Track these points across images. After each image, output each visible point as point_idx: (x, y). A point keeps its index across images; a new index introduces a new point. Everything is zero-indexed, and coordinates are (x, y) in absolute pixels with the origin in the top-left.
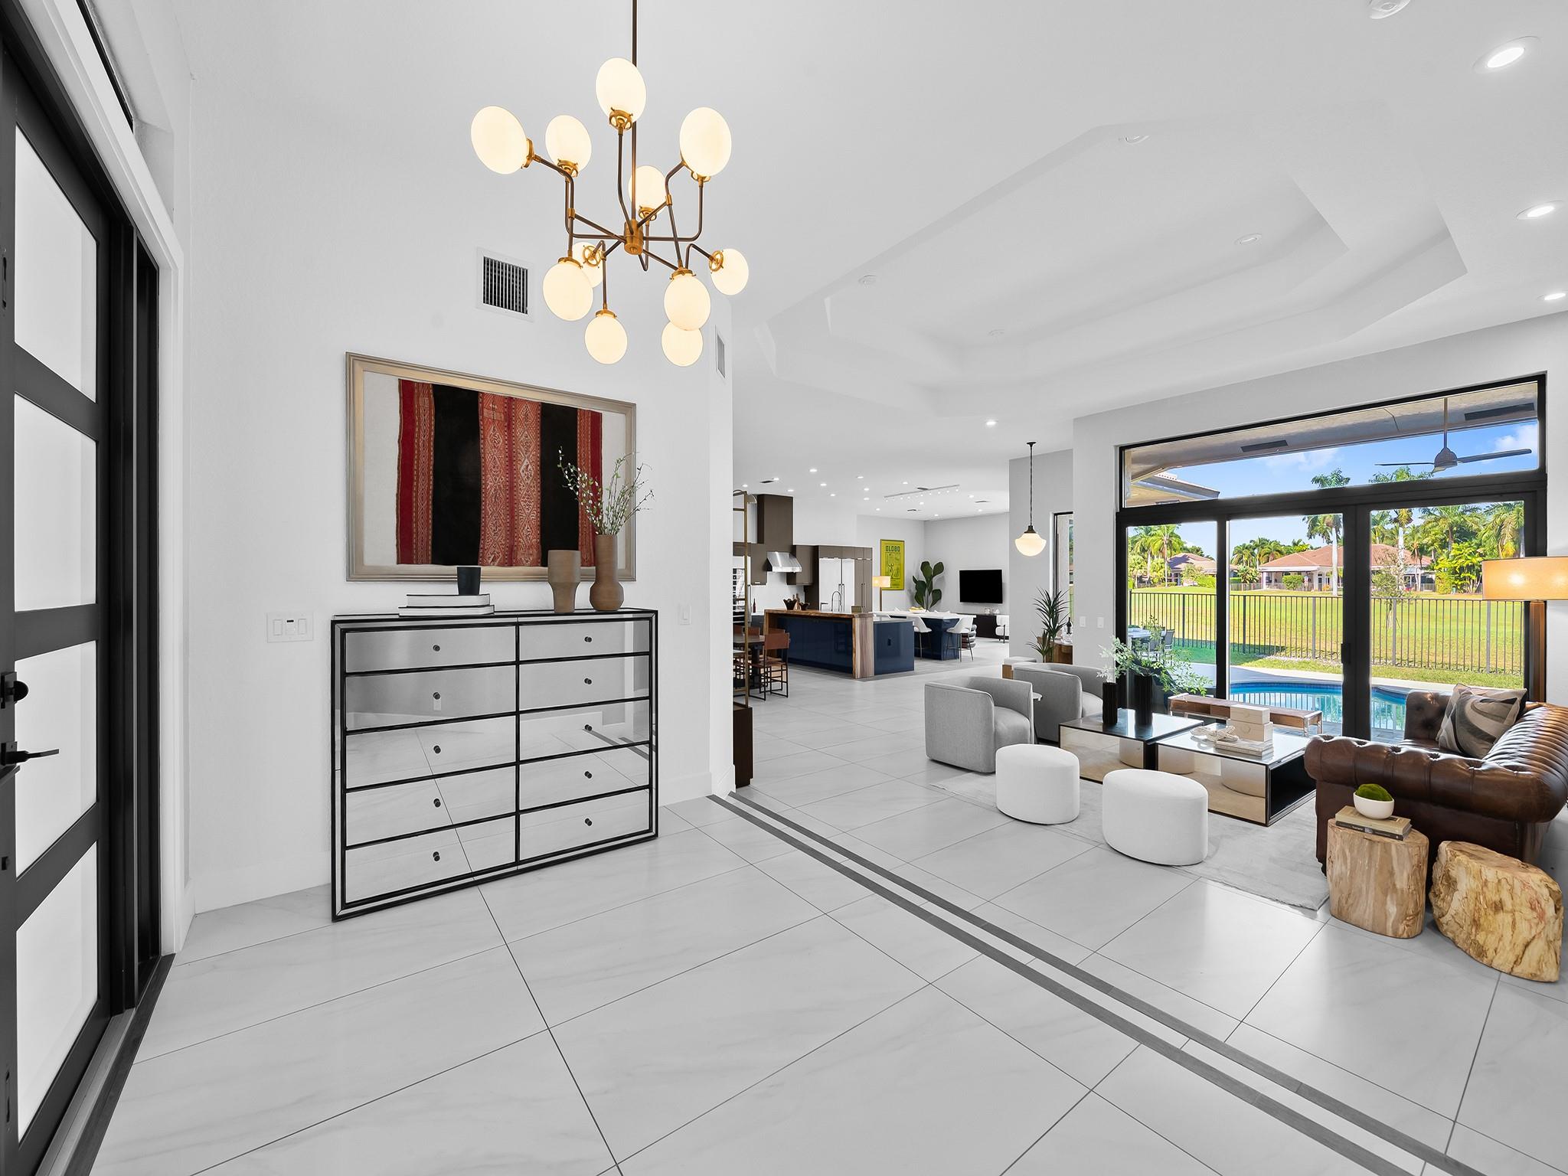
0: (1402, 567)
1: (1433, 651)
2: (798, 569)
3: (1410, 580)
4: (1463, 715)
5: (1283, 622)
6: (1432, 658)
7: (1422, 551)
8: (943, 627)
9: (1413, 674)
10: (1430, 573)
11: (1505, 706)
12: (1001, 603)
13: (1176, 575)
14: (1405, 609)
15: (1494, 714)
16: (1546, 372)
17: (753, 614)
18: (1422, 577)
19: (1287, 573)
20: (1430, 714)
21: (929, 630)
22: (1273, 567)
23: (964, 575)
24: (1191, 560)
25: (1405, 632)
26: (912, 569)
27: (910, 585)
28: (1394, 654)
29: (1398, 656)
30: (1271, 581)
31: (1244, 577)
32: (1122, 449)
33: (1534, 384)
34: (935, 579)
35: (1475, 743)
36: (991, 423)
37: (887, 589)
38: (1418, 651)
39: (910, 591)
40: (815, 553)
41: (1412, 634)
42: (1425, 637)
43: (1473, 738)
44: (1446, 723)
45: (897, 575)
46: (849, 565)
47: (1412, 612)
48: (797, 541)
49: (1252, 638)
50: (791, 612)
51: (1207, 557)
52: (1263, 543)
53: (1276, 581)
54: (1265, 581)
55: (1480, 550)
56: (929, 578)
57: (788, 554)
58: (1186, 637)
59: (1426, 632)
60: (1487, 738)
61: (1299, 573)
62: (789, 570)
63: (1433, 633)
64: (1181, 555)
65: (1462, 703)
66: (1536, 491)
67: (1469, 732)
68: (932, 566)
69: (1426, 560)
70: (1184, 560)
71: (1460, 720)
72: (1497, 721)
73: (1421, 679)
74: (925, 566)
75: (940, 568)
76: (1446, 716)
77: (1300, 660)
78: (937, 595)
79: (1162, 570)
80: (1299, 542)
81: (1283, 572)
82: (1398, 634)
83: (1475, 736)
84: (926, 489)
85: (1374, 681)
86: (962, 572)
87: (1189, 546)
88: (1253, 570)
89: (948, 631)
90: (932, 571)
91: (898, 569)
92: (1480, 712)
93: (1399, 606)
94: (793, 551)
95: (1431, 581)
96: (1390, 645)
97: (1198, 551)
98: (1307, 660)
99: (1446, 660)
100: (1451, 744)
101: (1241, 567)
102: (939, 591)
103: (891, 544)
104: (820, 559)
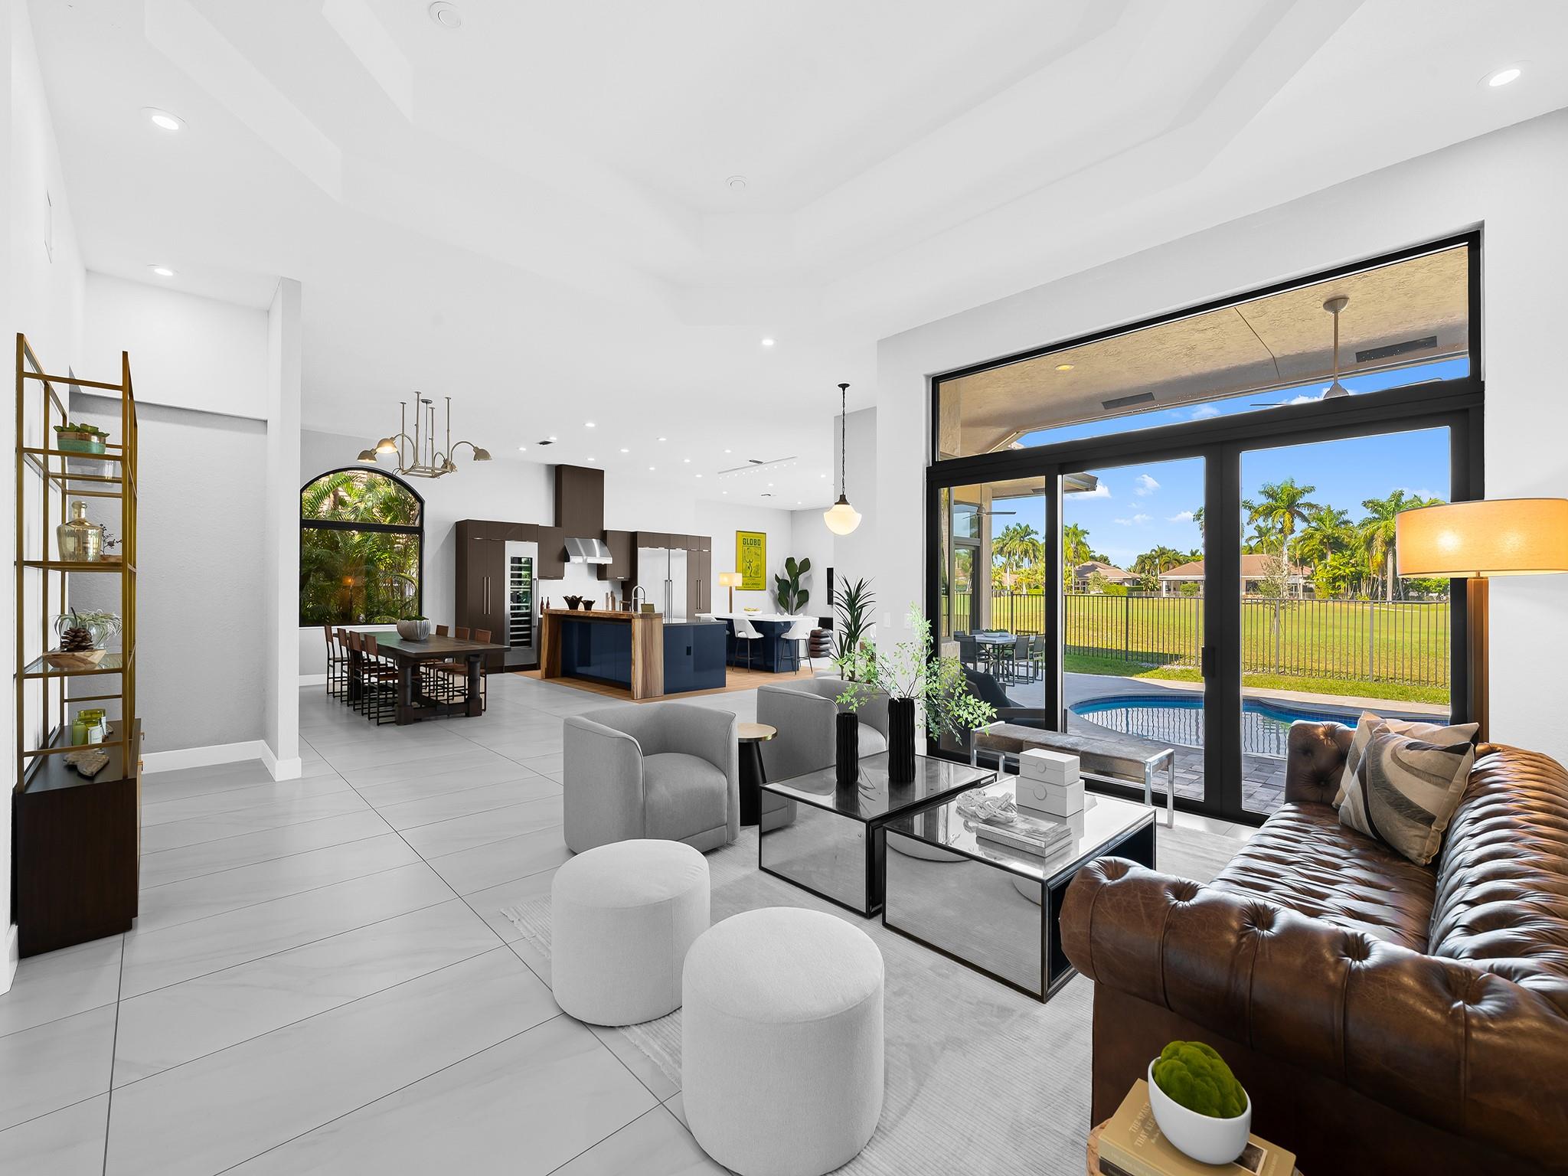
0: (1285, 572)
1: (1316, 657)
2: (609, 561)
3: (1294, 588)
4: (1378, 772)
5: (1172, 627)
6: (1315, 665)
7: (1303, 561)
8: (777, 632)
9: (1297, 683)
10: (1310, 583)
11: (1450, 759)
13: (1084, 583)
14: (1288, 616)
15: (1433, 771)
16: (1482, 224)
17: (539, 616)
18: (1303, 586)
19: (1185, 582)
20: (1322, 760)
21: (759, 636)
22: (1172, 576)
24: (1099, 569)
25: (1288, 637)
26: (775, 567)
27: (773, 585)
28: (1278, 660)
29: (1281, 663)
30: (1170, 590)
31: (1146, 585)
32: (936, 381)
33: (1463, 249)
34: (801, 578)
35: (1400, 825)
36: (768, 342)
37: (737, 589)
38: (1302, 657)
39: (773, 591)
40: (634, 540)
41: (1295, 640)
42: (1309, 642)
43: (1396, 816)
44: (1349, 782)
45: (756, 573)
46: (679, 559)
47: (1295, 618)
48: (609, 525)
49: (1135, 645)
50: (574, 613)
51: (1114, 566)
52: (1163, 552)
53: (1175, 589)
54: (1164, 589)
55: (1352, 561)
56: (795, 577)
57: (595, 541)
58: (1068, 643)
59: (1308, 638)
60: (1420, 816)
61: (1196, 582)
62: (600, 561)
63: (1316, 639)
64: (1089, 563)
65: (1376, 750)
66: (1467, 410)
67: (1390, 804)
68: (798, 562)
69: (1307, 571)
70: (1093, 568)
71: (1372, 779)
72: (1436, 784)
73: (1305, 689)
74: (790, 562)
75: (806, 565)
76: (1347, 768)
77: (1184, 668)
78: (804, 597)
79: (1070, 578)
80: (1196, 552)
81: (1181, 581)
82: (1281, 640)
83: (1400, 812)
84: (761, 463)
85: (1245, 691)
87: (1097, 555)
88: (1154, 578)
89: (783, 637)
90: (797, 568)
91: (758, 566)
92: (1408, 768)
93: (1282, 612)
94: (604, 537)
95: (1311, 590)
96: (1274, 651)
97: (1105, 560)
98: (1190, 668)
99: (1330, 667)
100: (1359, 821)
101: (1143, 575)
102: (806, 591)
103: (749, 537)
104: (640, 549)
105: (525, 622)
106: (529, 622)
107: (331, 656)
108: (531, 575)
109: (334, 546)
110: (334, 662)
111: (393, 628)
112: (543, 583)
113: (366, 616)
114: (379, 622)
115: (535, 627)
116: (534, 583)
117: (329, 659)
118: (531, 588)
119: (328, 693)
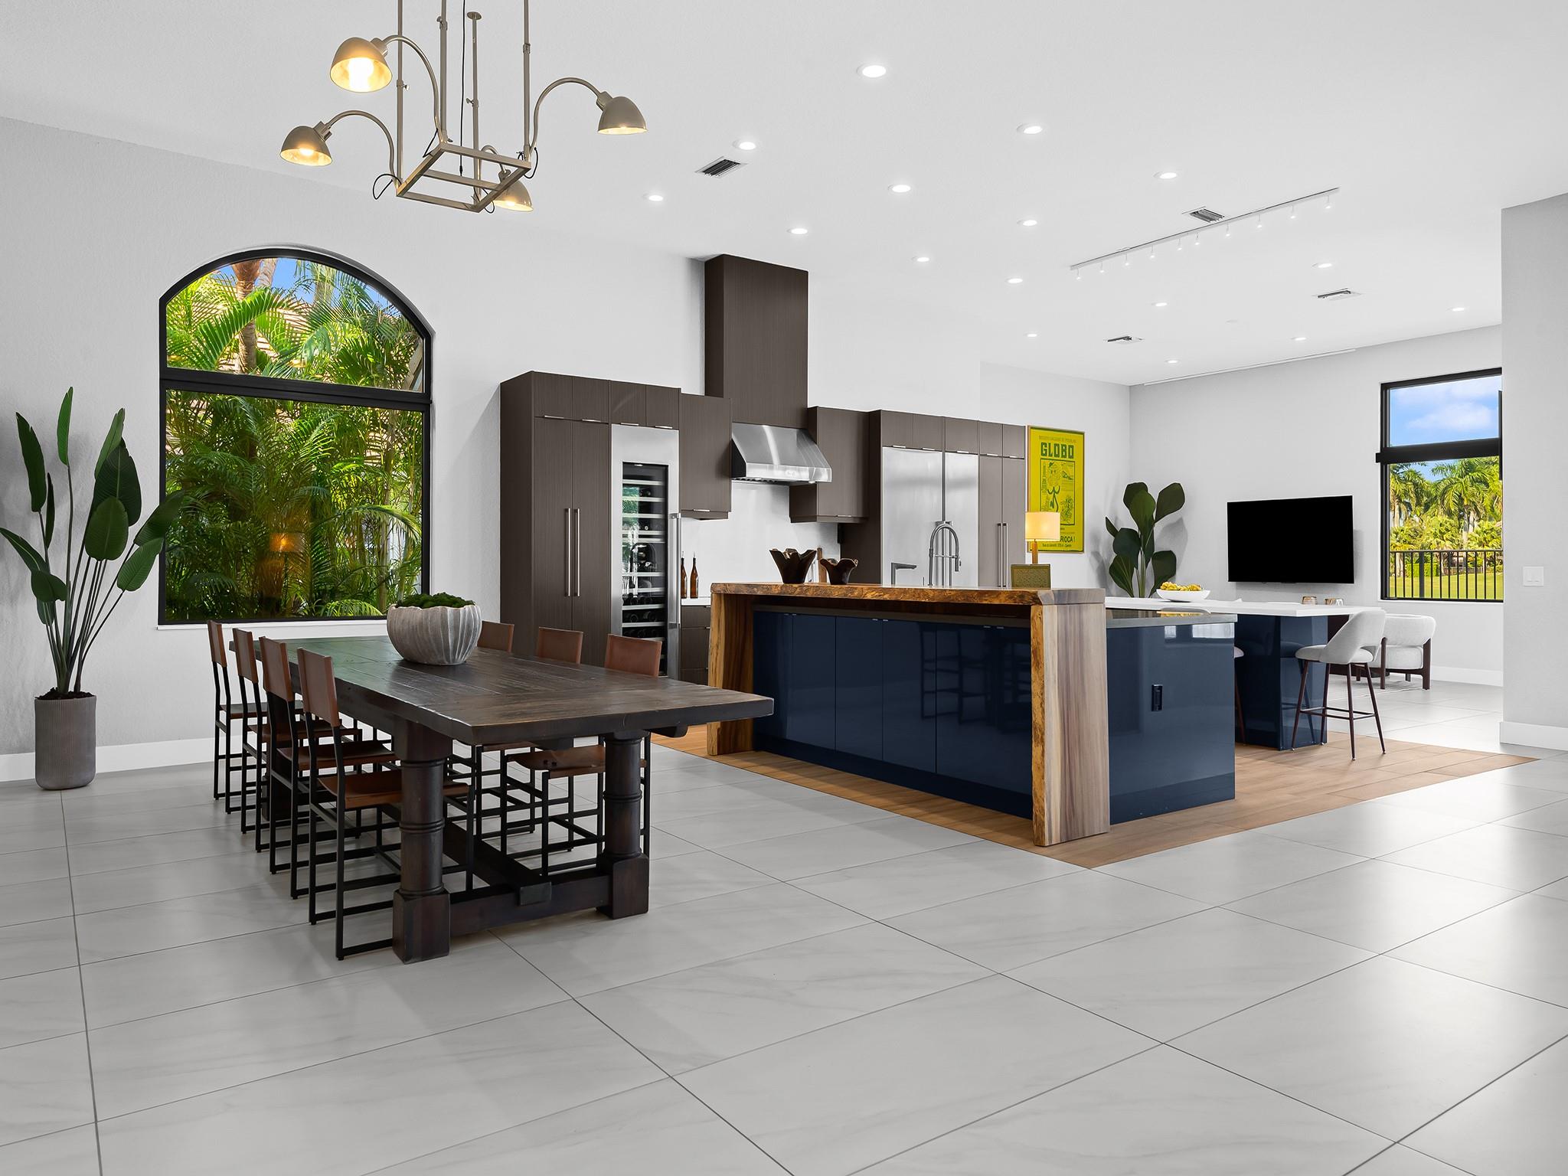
2: (825, 476)
12: (1351, 580)
17: (688, 601)
23: (1239, 513)
26: (1103, 500)
27: (1096, 539)
34: (1158, 528)
39: (1096, 554)
40: (873, 431)
45: (1069, 513)
48: (819, 396)
50: (795, 590)
56: (1147, 525)
57: (794, 432)
62: (799, 474)
68: (1154, 493)
74: (1135, 494)
75: (1174, 497)
78: (1166, 567)
86: (1232, 506)
90: (1153, 504)
91: (1069, 501)
94: (808, 423)
102: (1170, 553)
103: (1052, 439)
104: (885, 451)
105: (653, 615)
106: (662, 615)
107: (223, 702)
108: (665, 504)
109: (246, 446)
110: (229, 717)
111: (377, 629)
112: (689, 526)
113: (310, 601)
114: (338, 614)
115: (674, 626)
116: (672, 524)
117: (219, 708)
118: (665, 537)
119: (217, 796)
